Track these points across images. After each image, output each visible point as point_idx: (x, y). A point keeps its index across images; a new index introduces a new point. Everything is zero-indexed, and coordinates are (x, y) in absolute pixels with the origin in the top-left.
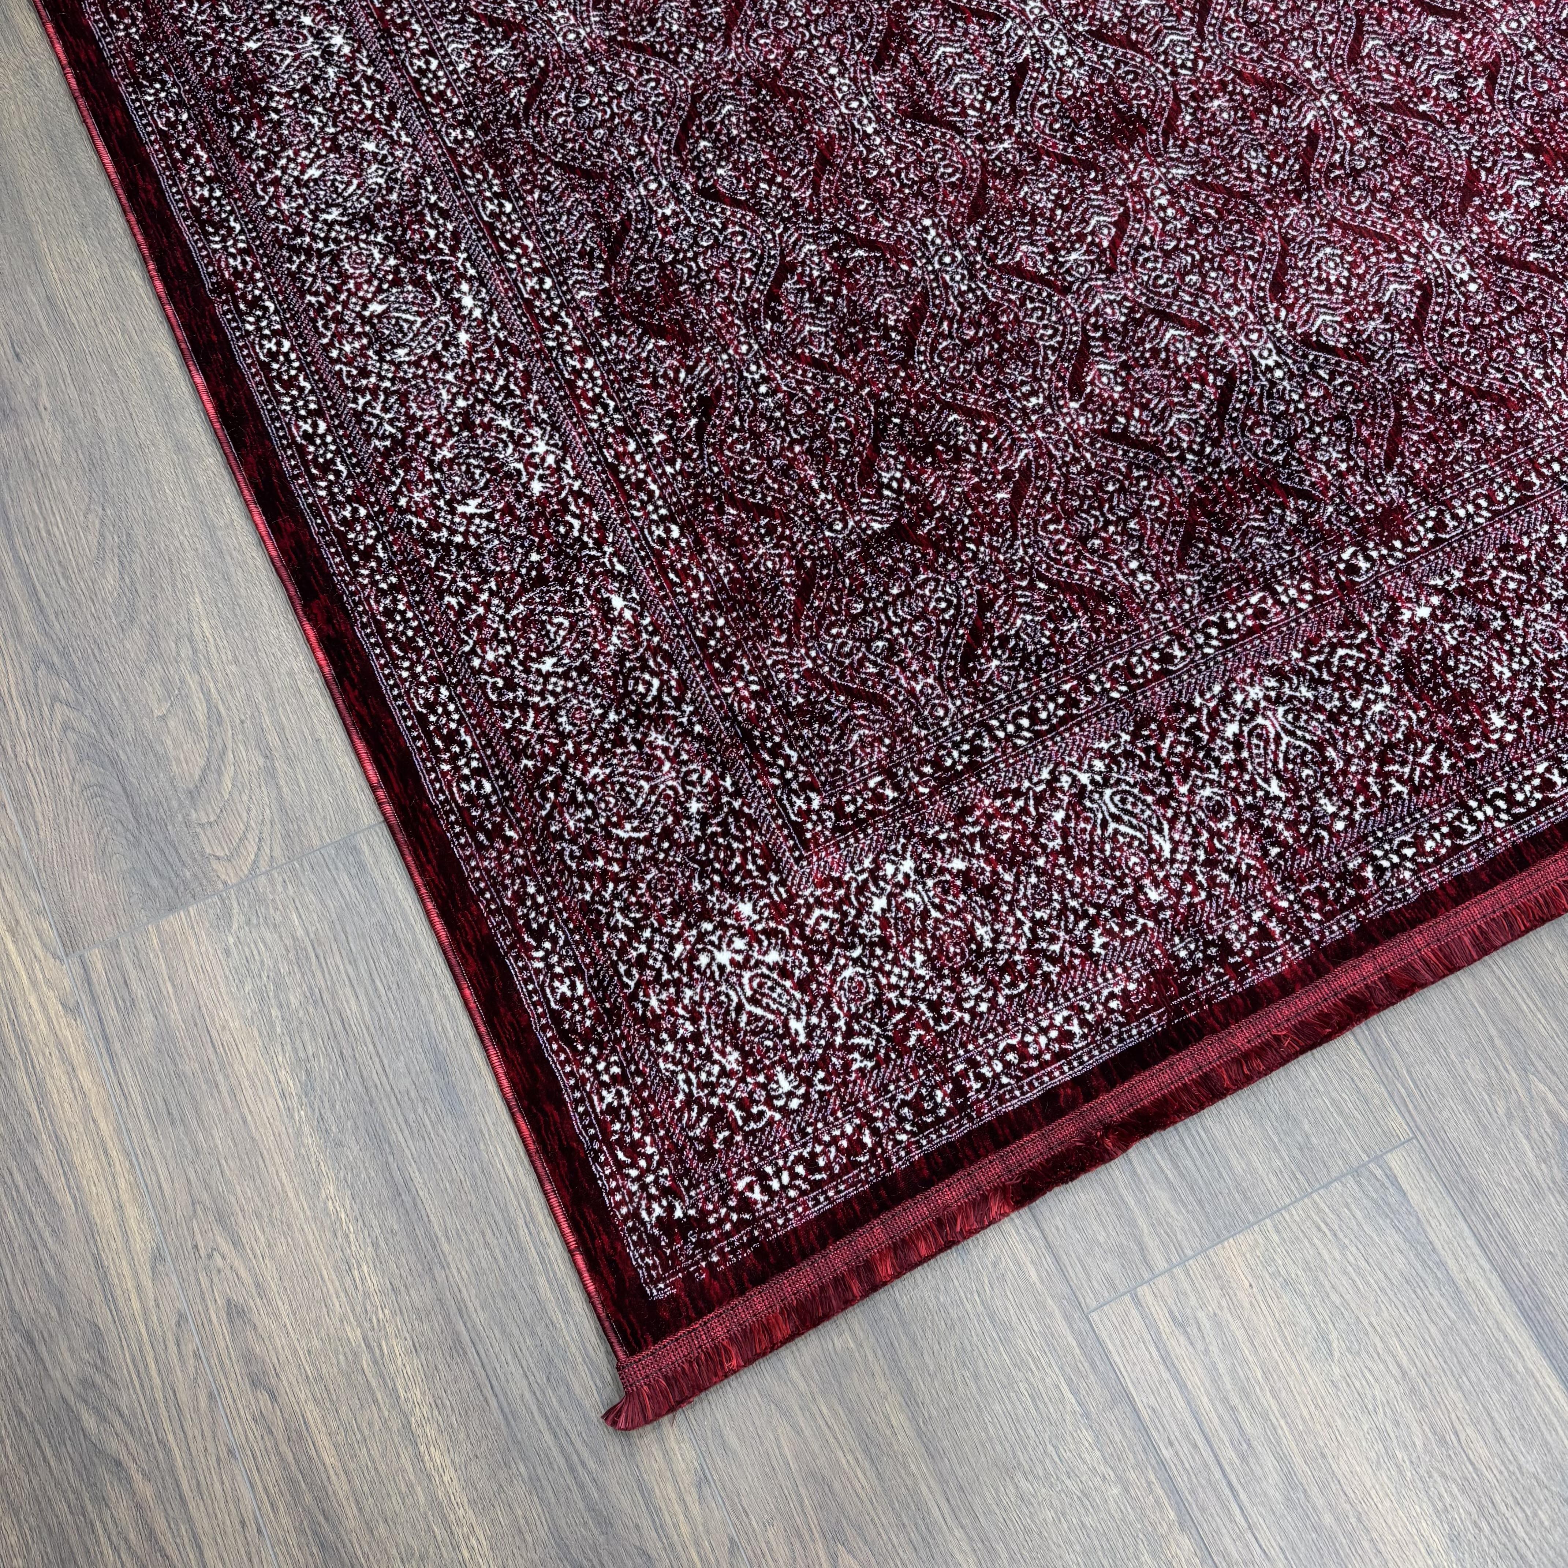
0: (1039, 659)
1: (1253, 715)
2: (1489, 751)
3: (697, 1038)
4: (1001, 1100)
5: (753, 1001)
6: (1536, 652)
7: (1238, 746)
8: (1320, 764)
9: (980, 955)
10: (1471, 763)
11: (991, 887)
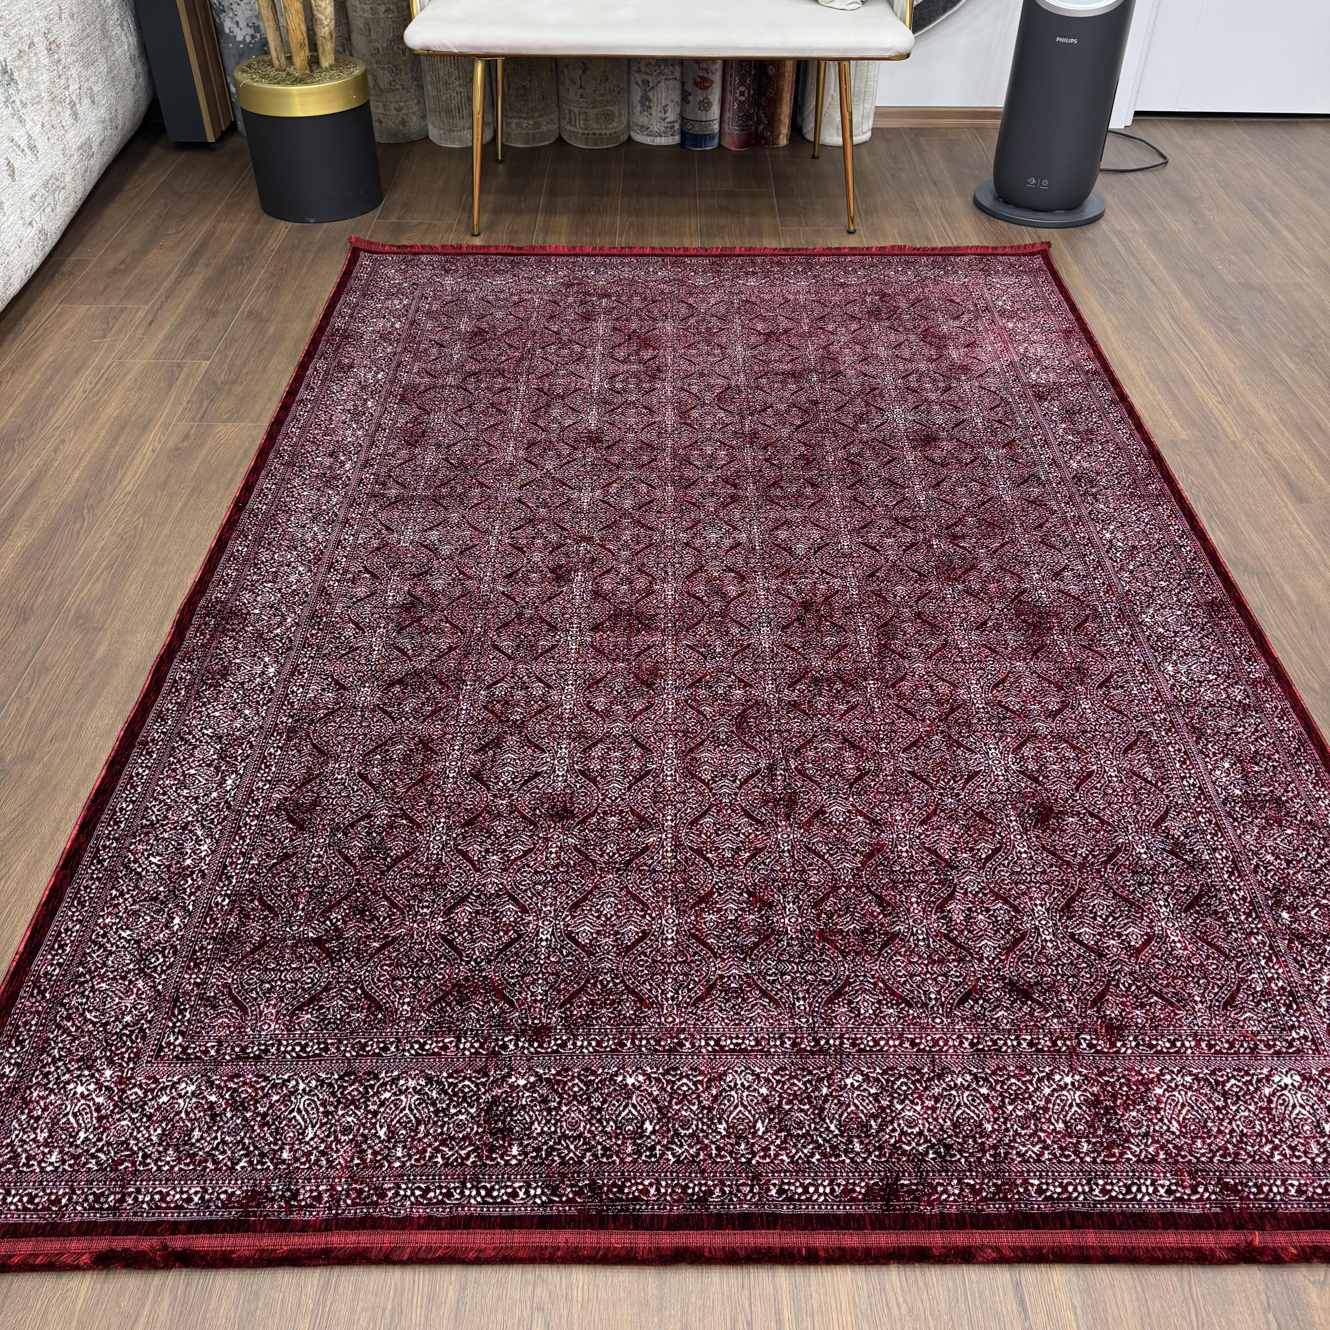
0: (329, 1023)
1: (401, 1092)
2: (498, 1163)
3: (38, 1119)
4: (135, 1214)
5: (75, 1115)
6: (562, 1127)
7: (382, 1104)
8: (411, 1130)
9: (186, 1143)
10: (485, 1165)
11: (217, 1115)
